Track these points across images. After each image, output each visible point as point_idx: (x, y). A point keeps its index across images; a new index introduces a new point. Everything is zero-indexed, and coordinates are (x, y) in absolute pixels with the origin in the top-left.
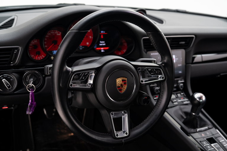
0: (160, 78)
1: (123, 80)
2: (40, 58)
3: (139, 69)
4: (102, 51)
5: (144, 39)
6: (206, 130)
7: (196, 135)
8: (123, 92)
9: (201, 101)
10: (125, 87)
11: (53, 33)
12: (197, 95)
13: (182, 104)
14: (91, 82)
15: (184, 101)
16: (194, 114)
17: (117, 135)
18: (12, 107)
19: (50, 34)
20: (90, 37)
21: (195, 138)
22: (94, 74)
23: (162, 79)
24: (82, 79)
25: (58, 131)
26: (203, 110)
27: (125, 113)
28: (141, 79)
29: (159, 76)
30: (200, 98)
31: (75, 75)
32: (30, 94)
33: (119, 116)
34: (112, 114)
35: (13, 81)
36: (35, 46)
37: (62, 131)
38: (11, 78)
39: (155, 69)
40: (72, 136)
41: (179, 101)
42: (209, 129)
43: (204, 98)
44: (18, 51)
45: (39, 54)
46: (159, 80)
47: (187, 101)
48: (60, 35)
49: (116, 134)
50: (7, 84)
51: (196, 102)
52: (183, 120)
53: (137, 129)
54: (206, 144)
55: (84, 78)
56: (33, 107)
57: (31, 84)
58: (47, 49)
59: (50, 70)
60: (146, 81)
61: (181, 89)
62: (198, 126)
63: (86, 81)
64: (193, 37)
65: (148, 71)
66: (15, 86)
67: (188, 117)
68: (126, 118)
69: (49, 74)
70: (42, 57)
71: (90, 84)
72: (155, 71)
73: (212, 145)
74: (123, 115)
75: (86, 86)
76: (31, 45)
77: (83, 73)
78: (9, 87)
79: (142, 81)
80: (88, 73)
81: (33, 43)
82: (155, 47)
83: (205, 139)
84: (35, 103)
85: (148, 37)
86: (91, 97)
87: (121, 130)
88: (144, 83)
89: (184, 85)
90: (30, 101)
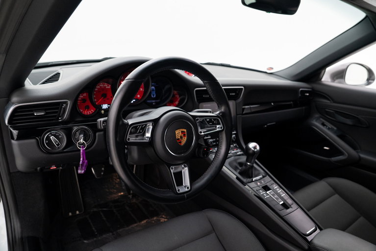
0: (219, 128)
1: (182, 132)
2: (89, 113)
3: (198, 120)
4: (154, 104)
5: (196, 91)
6: (261, 179)
7: (252, 185)
8: (182, 144)
9: (256, 150)
10: (184, 140)
11: (102, 85)
12: (252, 145)
13: (236, 155)
14: (148, 135)
15: (238, 152)
16: (249, 164)
17: (179, 190)
18: (61, 166)
19: (99, 87)
20: (141, 89)
21: (252, 187)
22: (151, 127)
23: (220, 129)
24: (140, 132)
25: (107, 190)
26: (256, 161)
27: (185, 166)
28: (200, 130)
29: (218, 126)
30: (255, 148)
31: (132, 128)
32: (81, 151)
33: (179, 170)
34: (172, 168)
35: (61, 138)
36: (84, 100)
37: (112, 191)
38: (60, 135)
39: (213, 119)
40: (121, 195)
41: (233, 152)
42: (264, 177)
43: (258, 148)
44: (67, 105)
45: (88, 108)
46: (218, 130)
47: (241, 152)
48: (109, 87)
49: (177, 189)
50: (56, 142)
51: (251, 152)
52: (238, 171)
53: (198, 183)
54: (262, 192)
55: (141, 131)
56: (85, 166)
57: (82, 141)
58: (97, 103)
59: (103, 123)
60: (204, 132)
61: (234, 140)
62: (253, 176)
63: (144, 134)
64: (242, 89)
65: (207, 121)
66: (64, 144)
67: (244, 167)
68: (186, 172)
69: (102, 127)
70: (91, 112)
71: (148, 137)
72: (213, 121)
73: (268, 192)
74: (183, 168)
75: (143, 140)
76: (80, 99)
77: (140, 126)
78: (58, 145)
79: (201, 132)
80: (146, 125)
81: (81, 97)
82: (213, 98)
83: (261, 187)
84: (86, 161)
85: (205, 88)
86: (149, 151)
87: (182, 184)
88: (203, 134)
89: (236, 136)
90: (81, 159)
